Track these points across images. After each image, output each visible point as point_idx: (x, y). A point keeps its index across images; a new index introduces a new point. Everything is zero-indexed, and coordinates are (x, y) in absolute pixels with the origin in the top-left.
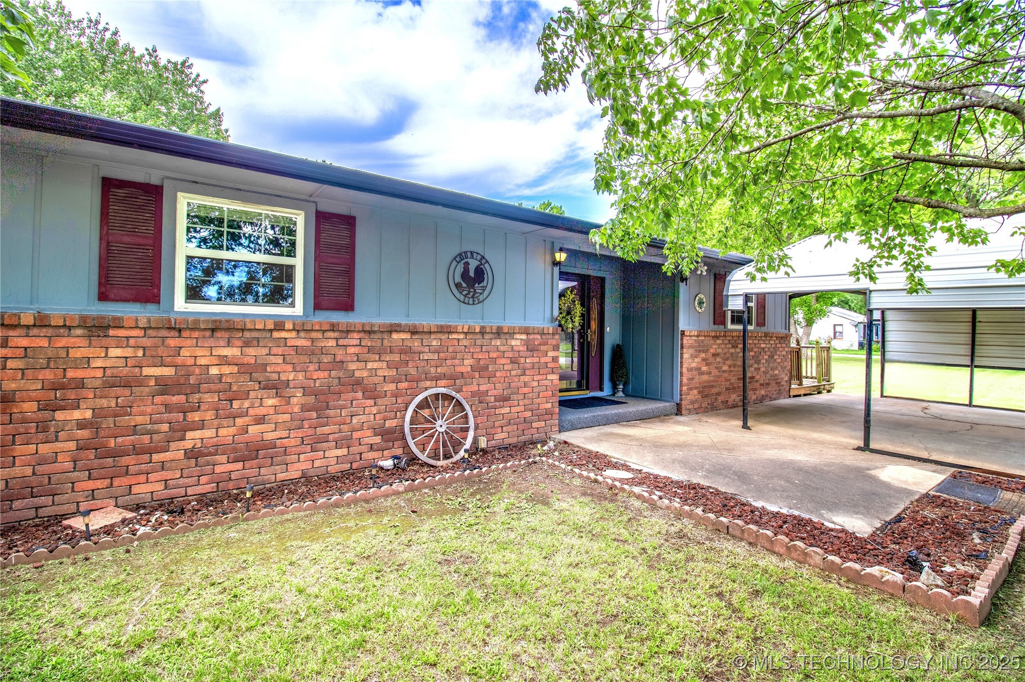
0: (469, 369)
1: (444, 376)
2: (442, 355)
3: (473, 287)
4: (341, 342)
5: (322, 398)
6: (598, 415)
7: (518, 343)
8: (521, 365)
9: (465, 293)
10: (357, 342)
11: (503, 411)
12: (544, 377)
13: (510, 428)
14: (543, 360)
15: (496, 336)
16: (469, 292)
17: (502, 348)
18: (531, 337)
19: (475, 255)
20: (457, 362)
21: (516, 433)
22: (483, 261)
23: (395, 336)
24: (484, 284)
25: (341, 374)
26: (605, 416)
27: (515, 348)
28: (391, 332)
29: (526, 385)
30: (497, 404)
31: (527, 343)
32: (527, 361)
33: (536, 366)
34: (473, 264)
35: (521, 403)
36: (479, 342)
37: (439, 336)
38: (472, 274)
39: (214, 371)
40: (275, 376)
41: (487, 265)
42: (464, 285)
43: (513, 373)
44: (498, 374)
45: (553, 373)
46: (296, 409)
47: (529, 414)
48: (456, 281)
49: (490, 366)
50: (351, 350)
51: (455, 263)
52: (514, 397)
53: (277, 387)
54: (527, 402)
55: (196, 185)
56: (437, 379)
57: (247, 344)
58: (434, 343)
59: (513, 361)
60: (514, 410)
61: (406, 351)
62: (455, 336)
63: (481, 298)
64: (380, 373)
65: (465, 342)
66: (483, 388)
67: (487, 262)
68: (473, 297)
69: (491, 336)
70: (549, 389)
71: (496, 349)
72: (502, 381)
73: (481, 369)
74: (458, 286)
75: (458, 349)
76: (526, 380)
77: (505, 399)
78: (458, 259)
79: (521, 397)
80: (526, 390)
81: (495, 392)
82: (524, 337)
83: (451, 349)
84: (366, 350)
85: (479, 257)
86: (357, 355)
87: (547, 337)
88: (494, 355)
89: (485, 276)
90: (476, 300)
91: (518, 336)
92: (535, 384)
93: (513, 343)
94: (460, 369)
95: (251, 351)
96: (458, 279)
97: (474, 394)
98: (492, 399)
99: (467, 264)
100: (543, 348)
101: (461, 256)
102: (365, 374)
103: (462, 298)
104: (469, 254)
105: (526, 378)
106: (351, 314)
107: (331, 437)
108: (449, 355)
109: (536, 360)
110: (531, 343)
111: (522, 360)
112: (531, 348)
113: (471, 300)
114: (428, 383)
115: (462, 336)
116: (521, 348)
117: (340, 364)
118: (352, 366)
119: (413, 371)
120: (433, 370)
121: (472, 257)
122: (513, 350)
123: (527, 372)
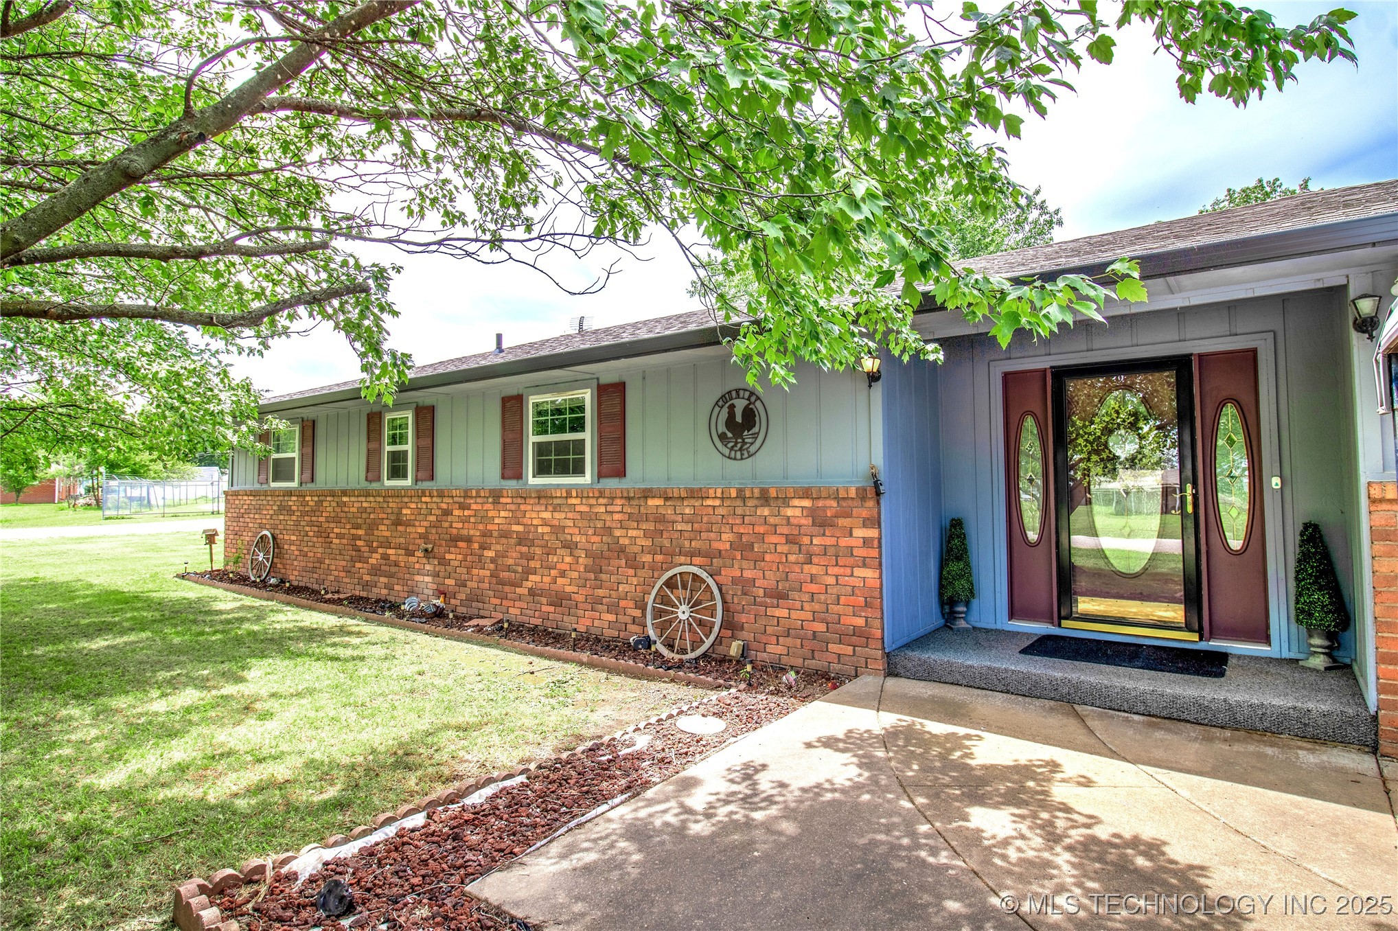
0: (728, 546)
1: (699, 553)
2: (696, 525)
3: (741, 436)
4: (610, 508)
5: (597, 561)
6: (1006, 670)
7: (798, 512)
8: (803, 548)
9: (730, 445)
10: (619, 509)
11: (778, 612)
12: (848, 571)
13: (789, 641)
14: (844, 542)
15: (762, 501)
16: (736, 443)
17: (772, 520)
18: (820, 503)
19: (741, 393)
20: (712, 535)
21: (800, 651)
22: (753, 399)
23: (651, 502)
24: (755, 430)
25: (609, 540)
26: (1027, 677)
27: (792, 520)
28: (646, 498)
29: (813, 579)
30: (768, 600)
31: (812, 513)
32: (815, 542)
33: (831, 551)
34: (740, 405)
35: (807, 606)
36: (739, 511)
37: (693, 502)
38: (739, 419)
39: (540, 530)
40: (569, 537)
41: (758, 404)
42: (730, 435)
43: (792, 558)
44: (768, 557)
45: (864, 565)
46: (582, 569)
47: (821, 627)
48: (720, 431)
49: (756, 545)
50: (616, 516)
51: (717, 409)
52: (795, 595)
53: (570, 546)
54: (817, 607)
55: (539, 388)
56: (692, 554)
57: (554, 511)
58: (687, 511)
59: (791, 540)
60: (795, 615)
61: (660, 519)
62: (709, 502)
63: (752, 449)
64: (639, 542)
65: (721, 511)
66: (748, 574)
67: (758, 398)
68: (741, 449)
69: (755, 502)
70: (857, 591)
71: (762, 521)
72: (774, 568)
73: (743, 547)
74: (722, 437)
75: (714, 519)
76: (814, 571)
77: (780, 596)
78: (721, 403)
79: (806, 597)
80: (813, 588)
81: (765, 583)
82: (807, 503)
83: (705, 519)
84: (626, 517)
85: (747, 394)
86: (621, 522)
87: (850, 502)
88: (761, 529)
89: (757, 419)
90: (745, 453)
91: (796, 502)
92: (831, 580)
93: (789, 512)
94: (716, 545)
95: (557, 515)
96: (722, 428)
97: (735, 581)
98: (761, 592)
99: (732, 407)
100: (842, 522)
101: (726, 398)
102: (627, 542)
103: (726, 452)
104: (734, 394)
105: (814, 570)
106: (624, 480)
107: (605, 600)
108: (704, 526)
109: (829, 541)
110: (821, 513)
111: (806, 540)
112: (821, 522)
113: (739, 454)
114: (682, 559)
115: (717, 503)
116: (803, 521)
117: (608, 530)
118: (617, 533)
119: (667, 543)
120: (687, 543)
121: (738, 397)
122: (788, 523)
123: (815, 560)
